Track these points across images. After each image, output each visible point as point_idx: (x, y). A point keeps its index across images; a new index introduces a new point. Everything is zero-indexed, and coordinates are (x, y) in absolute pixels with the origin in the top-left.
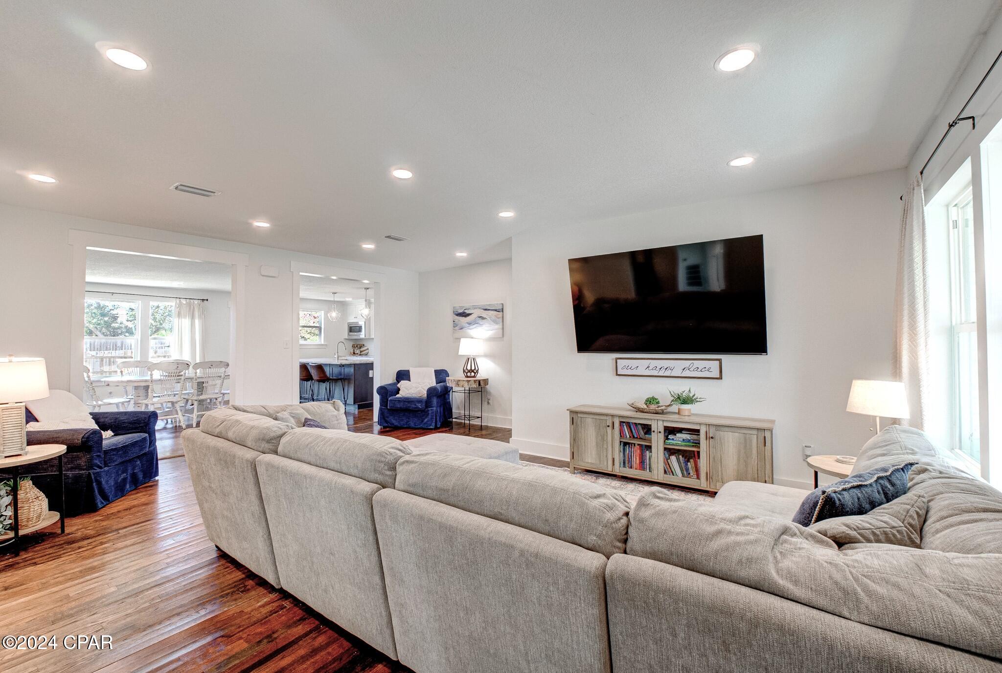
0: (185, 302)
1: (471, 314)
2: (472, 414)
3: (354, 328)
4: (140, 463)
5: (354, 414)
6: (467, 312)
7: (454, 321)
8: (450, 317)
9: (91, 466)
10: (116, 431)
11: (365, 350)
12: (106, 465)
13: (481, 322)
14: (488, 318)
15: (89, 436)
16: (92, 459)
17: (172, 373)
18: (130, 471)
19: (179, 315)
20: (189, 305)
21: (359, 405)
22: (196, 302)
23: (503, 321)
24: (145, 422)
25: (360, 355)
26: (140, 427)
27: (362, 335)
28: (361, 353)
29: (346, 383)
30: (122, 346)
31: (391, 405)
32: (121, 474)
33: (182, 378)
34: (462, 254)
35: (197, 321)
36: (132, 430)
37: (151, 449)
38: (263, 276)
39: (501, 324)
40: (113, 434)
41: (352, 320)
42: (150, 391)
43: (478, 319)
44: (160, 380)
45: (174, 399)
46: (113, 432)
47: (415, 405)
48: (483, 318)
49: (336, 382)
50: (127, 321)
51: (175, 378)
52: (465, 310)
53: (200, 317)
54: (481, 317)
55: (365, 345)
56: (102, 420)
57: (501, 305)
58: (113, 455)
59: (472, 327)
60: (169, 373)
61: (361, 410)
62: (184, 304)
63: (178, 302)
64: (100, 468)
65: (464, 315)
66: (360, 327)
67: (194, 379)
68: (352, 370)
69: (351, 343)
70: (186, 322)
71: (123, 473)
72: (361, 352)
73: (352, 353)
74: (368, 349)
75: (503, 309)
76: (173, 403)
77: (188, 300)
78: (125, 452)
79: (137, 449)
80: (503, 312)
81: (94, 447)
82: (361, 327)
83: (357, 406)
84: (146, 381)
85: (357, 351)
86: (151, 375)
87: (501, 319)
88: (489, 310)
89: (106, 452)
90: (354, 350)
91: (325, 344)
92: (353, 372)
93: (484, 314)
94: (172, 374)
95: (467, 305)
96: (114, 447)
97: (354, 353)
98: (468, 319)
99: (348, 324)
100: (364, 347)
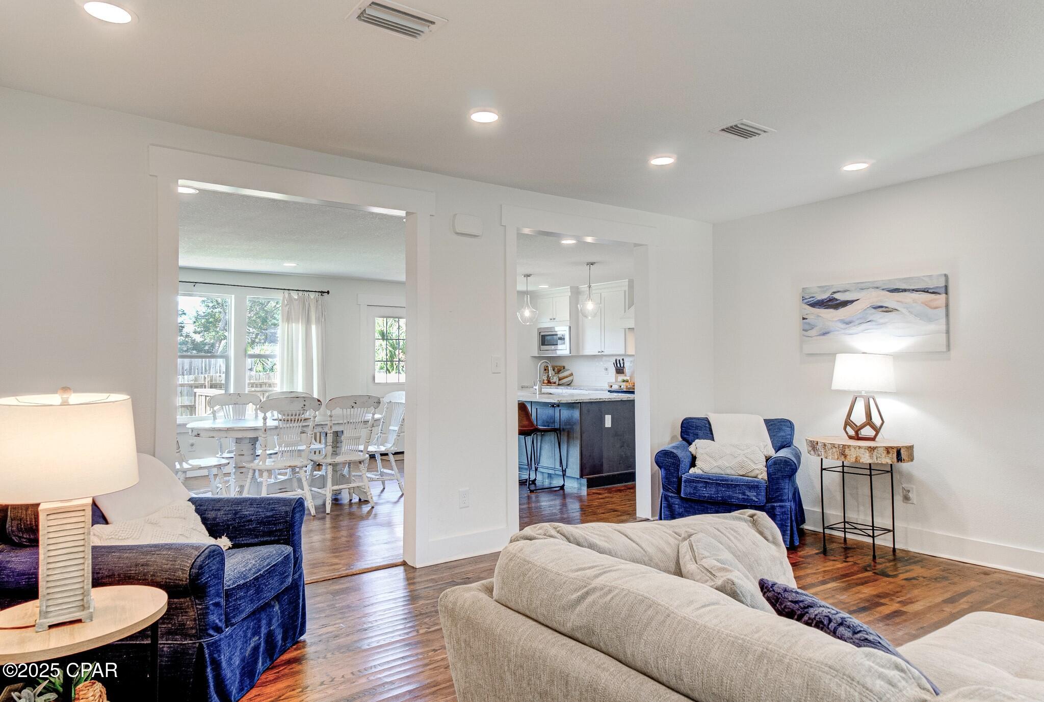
0: (296, 297)
1: (852, 302)
2: (852, 516)
3: (548, 338)
4: (280, 608)
5: (580, 498)
6: (840, 297)
7: (804, 319)
8: (794, 309)
9: (203, 631)
10: (236, 537)
11: (567, 377)
12: (228, 623)
13: (878, 316)
14: (904, 311)
15: (203, 562)
16: (204, 614)
17: (292, 415)
18: (264, 631)
19: (288, 319)
20: (303, 301)
21: (589, 481)
22: (312, 295)
23: (947, 315)
24: (286, 522)
25: (559, 385)
26: (276, 531)
27: (563, 349)
28: (561, 382)
29: (564, 438)
30: (190, 369)
31: (689, 490)
32: (250, 639)
33: (311, 424)
34: (855, 167)
35: (314, 327)
36: (263, 536)
37: (296, 576)
38: (457, 234)
39: (944, 321)
40: (229, 544)
41: (545, 324)
42: (258, 445)
43: (873, 311)
44: (276, 428)
45: (297, 463)
46: (231, 540)
47: (744, 494)
48: (886, 309)
49: (542, 435)
50: (195, 332)
51: (301, 424)
52: (835, 293)
53: (318, 321)
54: (882, 307)
55: (566, 368)
56: (211, 515)
57: (943, 280)
58: (240, 598)
59: (854, 330)
60: (288, 415)
61: (594, 490)
62: (296, 300)
63: (287, 296)
64: (219, 630)
65: (832, 303)
66: (561, 337)
67: (329, 426)
68: (576, 414)
69: (544, 365)
70: (298, 329)
71: (254, 635)
72: (560, 380)
73: (546, 382)
74: (571, 375)
75: (946, 287)
76: (293, 468)
77: (300, 293)
78: (259, 591)
79: (274, 582)
80: (946, 293)
81: (209, 587)
83: (584, 481)
84: (255, 429)
85: (554, 379)
86: (265, 419)
87: (943, 311)
88: (905, 290)
89: (229, 594)
90: (548, 377)
92: (579, 418)
93: (890, 300)
94: (297, 417)
95: (838, 284)
96: (242, 582)
97: (549, 382)
98: (843, 312)
99: (538, 329)
100: (565, 371)
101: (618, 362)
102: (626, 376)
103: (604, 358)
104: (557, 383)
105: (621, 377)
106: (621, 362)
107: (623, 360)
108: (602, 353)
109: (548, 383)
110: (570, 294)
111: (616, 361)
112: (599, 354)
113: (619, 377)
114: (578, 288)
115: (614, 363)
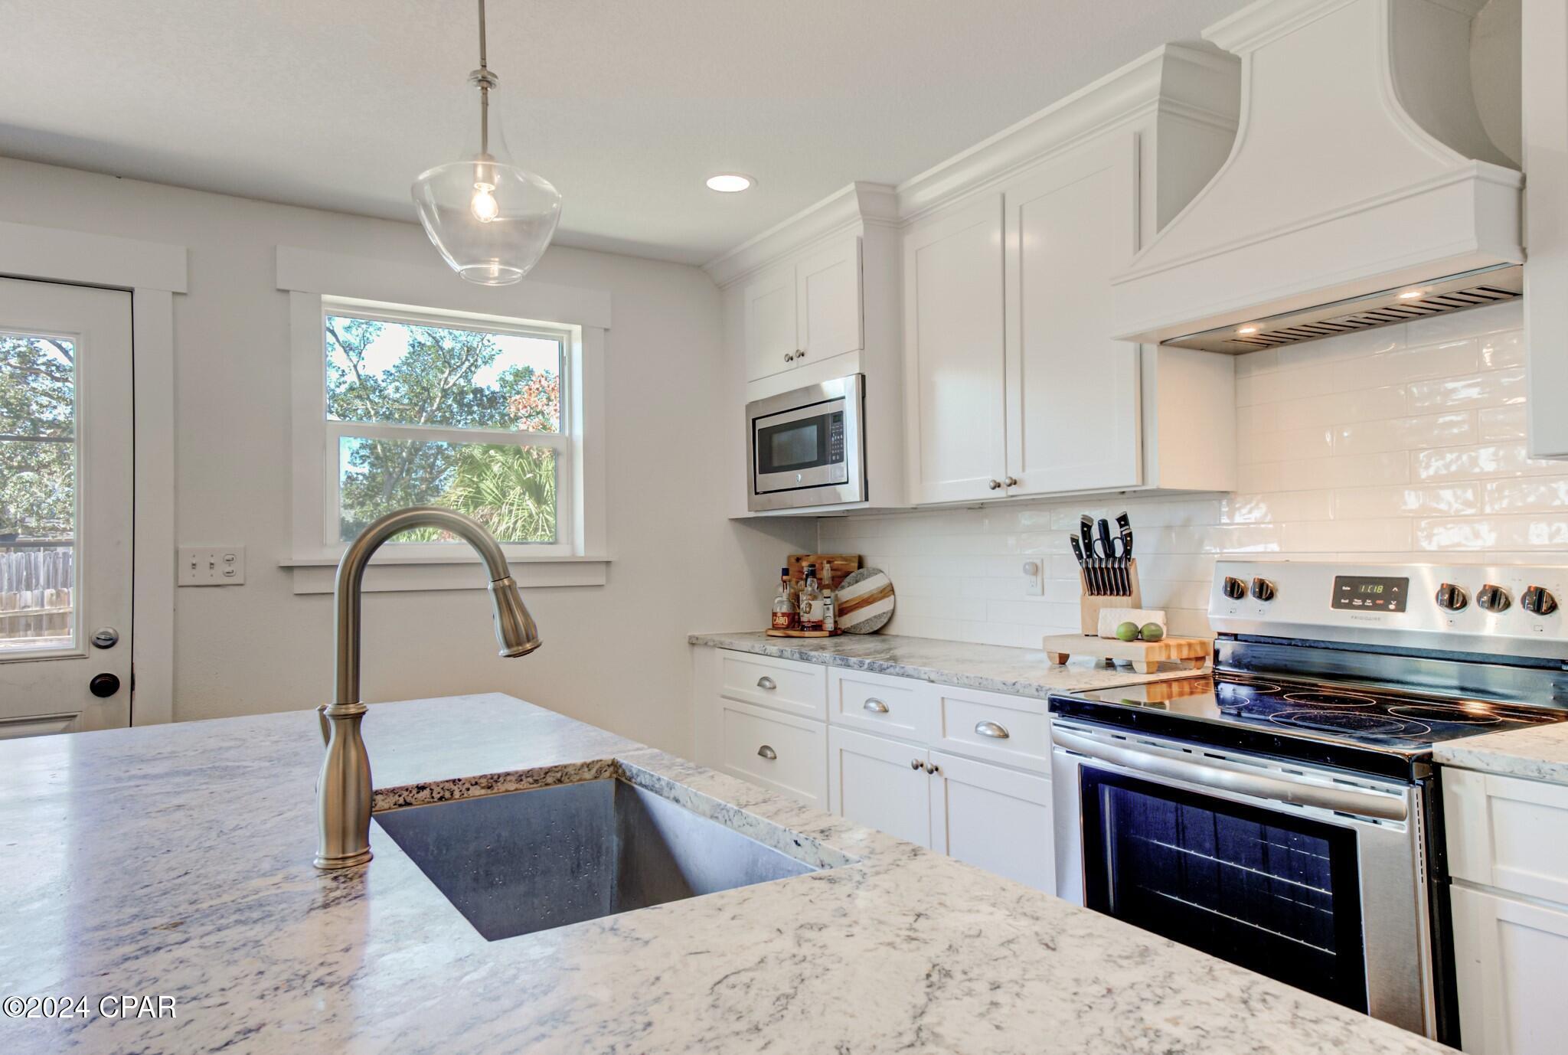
3: (787, 436)
25: (836, 633)
28: (847, 621)
41: (774, 378)
55: (871, 562)
66: (829, 426)
69: (781, 552)
72: (842, 611)
73: (782, 621)
74: (889, 591)
82: (838, 417)
85: (818, 609)
90: (795, 599)
91: (601, 555)
99: (750, 407)
100: (863, 577)
101: (1095, 533)
102: (1138, 606)
103: (1026, 519)
104: (829, 625)
105: (1114, 614)
106: (1115, 531)
107: (1123, 520)
108: (1013, 490)
109: (789, 627)
110: (858, 228)
111: (1086, 527)
112: (999, 494)
113: (1103, 612)
114: (892, 193)
115: (1074, 540)
